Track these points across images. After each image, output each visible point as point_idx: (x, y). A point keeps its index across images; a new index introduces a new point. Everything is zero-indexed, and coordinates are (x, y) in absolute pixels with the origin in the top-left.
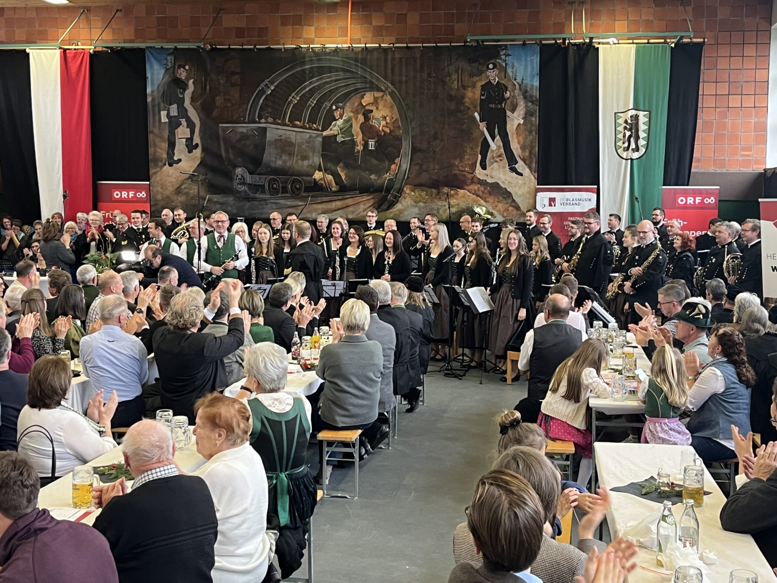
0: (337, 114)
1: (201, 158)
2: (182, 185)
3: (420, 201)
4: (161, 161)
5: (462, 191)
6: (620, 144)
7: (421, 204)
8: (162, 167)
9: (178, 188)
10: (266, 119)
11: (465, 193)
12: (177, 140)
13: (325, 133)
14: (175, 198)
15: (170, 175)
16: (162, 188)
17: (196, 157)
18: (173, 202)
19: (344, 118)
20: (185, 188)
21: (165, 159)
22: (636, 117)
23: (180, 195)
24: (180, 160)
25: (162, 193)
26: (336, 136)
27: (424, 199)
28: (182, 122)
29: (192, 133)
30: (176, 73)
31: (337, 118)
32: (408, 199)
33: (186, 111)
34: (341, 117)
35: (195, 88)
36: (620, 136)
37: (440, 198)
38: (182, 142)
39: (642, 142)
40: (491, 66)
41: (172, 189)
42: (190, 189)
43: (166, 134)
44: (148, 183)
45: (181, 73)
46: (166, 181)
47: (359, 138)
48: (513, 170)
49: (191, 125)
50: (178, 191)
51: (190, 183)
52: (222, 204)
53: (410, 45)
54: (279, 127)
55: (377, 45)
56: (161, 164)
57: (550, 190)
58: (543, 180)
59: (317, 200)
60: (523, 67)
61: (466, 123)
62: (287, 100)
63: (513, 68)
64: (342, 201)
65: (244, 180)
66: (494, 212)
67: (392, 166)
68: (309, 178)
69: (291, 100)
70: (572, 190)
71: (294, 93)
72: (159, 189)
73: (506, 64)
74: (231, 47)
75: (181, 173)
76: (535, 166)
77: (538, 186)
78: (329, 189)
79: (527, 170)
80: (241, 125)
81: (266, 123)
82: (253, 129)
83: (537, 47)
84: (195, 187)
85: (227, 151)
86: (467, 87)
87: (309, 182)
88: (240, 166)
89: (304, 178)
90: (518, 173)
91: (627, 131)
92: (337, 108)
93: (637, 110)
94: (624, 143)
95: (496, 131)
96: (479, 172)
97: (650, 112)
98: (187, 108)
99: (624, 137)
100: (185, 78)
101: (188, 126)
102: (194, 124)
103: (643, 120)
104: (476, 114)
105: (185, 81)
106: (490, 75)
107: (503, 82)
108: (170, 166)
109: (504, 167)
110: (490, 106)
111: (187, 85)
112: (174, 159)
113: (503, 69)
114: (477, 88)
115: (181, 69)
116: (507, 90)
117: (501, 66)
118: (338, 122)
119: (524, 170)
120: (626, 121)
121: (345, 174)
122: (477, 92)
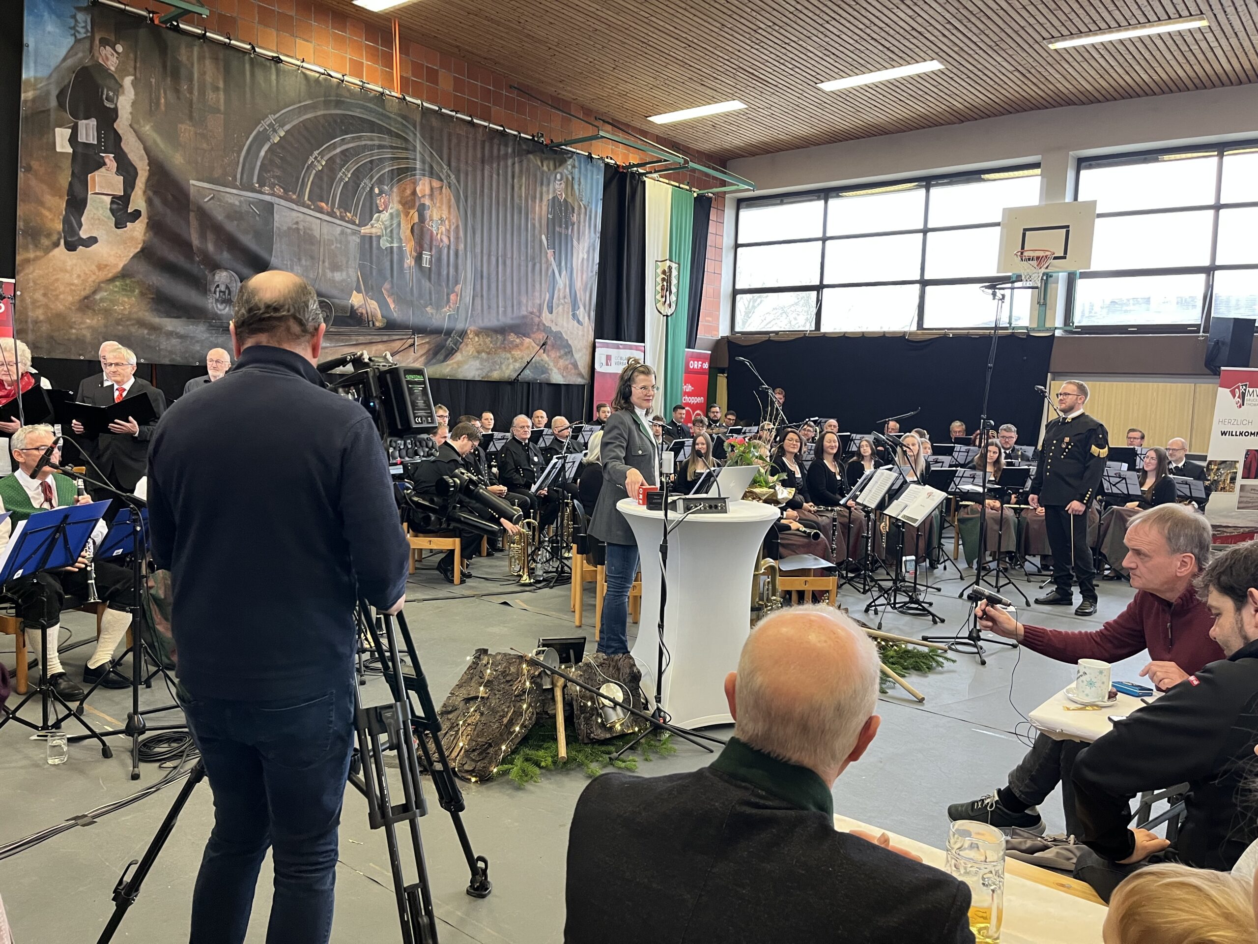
0: (380, 201)
1: (144, 242)
2: (94, 292)
3: (483, 351)
4: (48, 235)
5: (527, 340)
6: (659, 297)
7: (484, 355)
8: (47, 250)
9: (86, 298)
10: (272, 188)
11: (530, 343)
12: (89, 196)
13: (364, 230)
14: (75, 317)
15: (68, 268)
16: (45, 295)
17: (132, 238)
18: (71, 328)
19: (390, 211)
20: (102, 300)
21: (59, 233)
22: (670, 268)
23: (90, 312)
24: (93, 240)
25: (46, 306)
26: (379, 237)
27: (488, 348)
28: (107, 160)
29: (129, 185)
30: (95, 53)
31: (381, 209)
32: (470, 346)
33: (118, 138)
34: (386, 208)
35: (136, 94)
36: (659, 288)
37: (505, 348)
38: (102, 202)
39: (674, 298)
40: (558, 176)
41: (70, 299)
42: (114, 302)
43: (64, 179)
44: (13, 281)
45: (107, 59)
46: (57, 280)
47: (409, 247)
48: (574, 316)
49: (126, 170)
50: (86, 304)
51: (116, 289)
52: (182, 337)
53: (475, 121)
54: (295, 207)
55: (437, 108)
56: (45, 242)
57: (607, 346)
58: (600, 333)
59: (350, 340)
60: (589, 186)
61: (533, 248)
62: (306, 162)
63: (579, 185)
64: (386, 345)
65: (229, 294)
66: (555, 370)
67: (452, 297)
68: (343, 303)
69: (312, 162)
70: (625, 347)
71: (317, 152)
72: (38, 295)
73: (573, 178)
74: (208, 34)
75: (94, 267)
76: (593, 314)
77: (597, 340)
78: (371, 323)
79: (587, 318)
80: (228, 190)
81: (273, 195)
82: (250, 203)
83: (602, 165)
84: (126, 300)
85: (203, 236)
86: (534, 198)
87: (343, 309)
88: (226, 269)
89: (336, 301)
90: (579, 322)
91: (665, 283)
92: (381, 192)
93: (671, 260)
94: (662, 297)
95: (563, 264)
96: (546, 316)
97: (679, 264)
98: (120, 132)
99: (662, 289)
100: (116, 68)
101: (119, 171)
102: (135, 169)
103: (674, 273)
104: (543, 237)
105: (116, 76)
106: (558, 188)
107: (570, 200)
108: (69, 250)
109: (568, 313)
110: (557, 229)
111: (121, 86)
112: (78, 234)
113: (569, 184)
114: (545, 203)
115: (107, 47)
116: (573, 212)
117: (567, 178)
118: (382, 216)
119: (584, 318)
120: (664, 272)
121: (394, 301)
122: (544, 208)
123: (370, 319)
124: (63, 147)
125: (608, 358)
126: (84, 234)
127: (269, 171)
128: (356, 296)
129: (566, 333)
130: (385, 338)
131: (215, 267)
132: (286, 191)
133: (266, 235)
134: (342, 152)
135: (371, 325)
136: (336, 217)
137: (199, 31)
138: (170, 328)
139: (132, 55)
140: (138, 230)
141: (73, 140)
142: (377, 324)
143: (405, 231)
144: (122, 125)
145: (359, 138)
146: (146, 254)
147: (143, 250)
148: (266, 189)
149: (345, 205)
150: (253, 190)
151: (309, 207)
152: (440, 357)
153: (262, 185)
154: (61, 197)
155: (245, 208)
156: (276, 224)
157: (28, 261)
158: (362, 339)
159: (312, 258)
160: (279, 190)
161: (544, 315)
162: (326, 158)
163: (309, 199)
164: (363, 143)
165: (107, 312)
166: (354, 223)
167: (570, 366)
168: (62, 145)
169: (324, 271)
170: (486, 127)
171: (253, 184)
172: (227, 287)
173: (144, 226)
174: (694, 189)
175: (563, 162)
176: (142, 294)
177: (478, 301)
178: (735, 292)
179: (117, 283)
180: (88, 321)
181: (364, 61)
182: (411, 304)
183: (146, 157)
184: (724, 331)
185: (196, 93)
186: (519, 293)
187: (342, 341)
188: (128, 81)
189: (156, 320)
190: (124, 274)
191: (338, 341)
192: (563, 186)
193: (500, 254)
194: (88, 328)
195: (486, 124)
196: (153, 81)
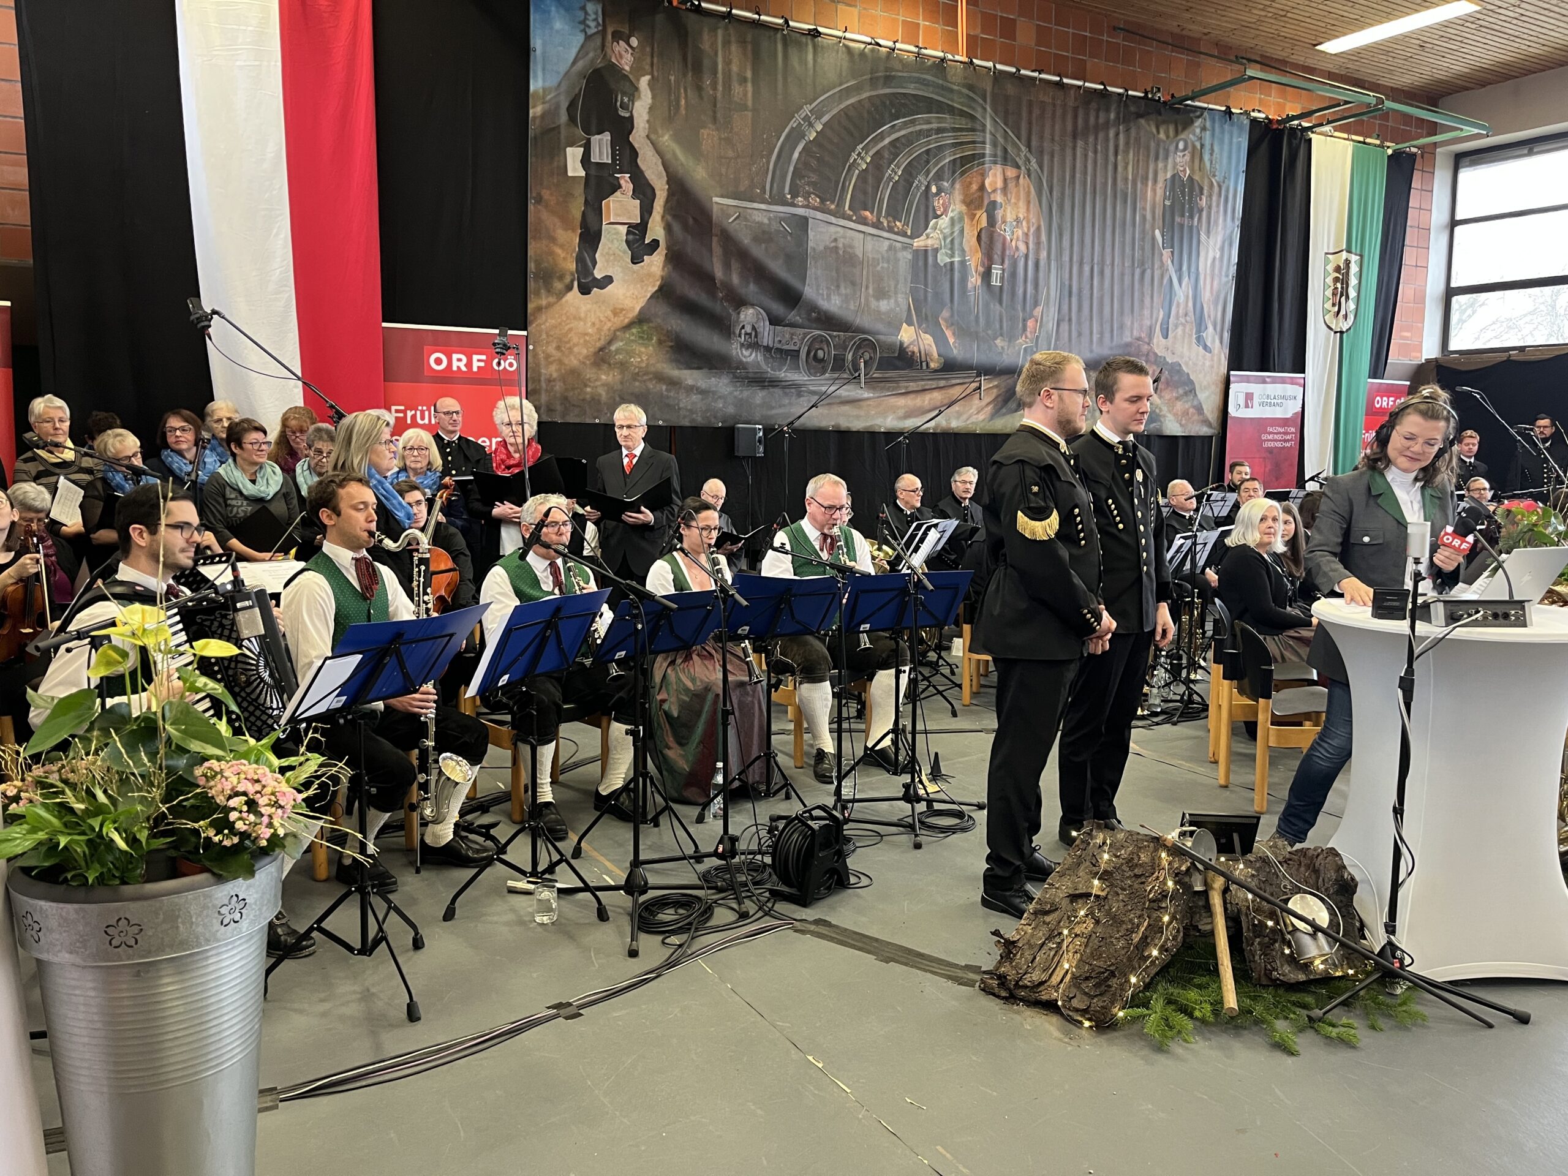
0: (938, 203)
1: (662, 278)
2: (610, 343)
4: (561, 278)
6: (1328, 305)
8: (560, 295)
9: (601, 349)
10: (806, 198)
12: (603, 227)
13: (918, 243)
14: (589, 373)
15: (582, 315)
16: (558, 348)
17: (650, 275)
18: (586, 386)
19: (950, 214)
20: (617, 351)
21: (572, 274)
22: (1347, 263)
23: (605, 367)
24: (608, 280)
25: (560, 362)
26: (936, 251)
28: (622, 182)
29: (646, 210)
30: (609, 51)
31: (939, 213)
33: (634, 153)
34: (945, 212)
35: (653, 98)
36: (1329, 293)
38: (617, 233)
39: (1352, 306)
40: (1181, 145)
41: (585, 351)
42: (630, 353)
43: (577, 208)
44: (524, 333)
45: (621, 56)
46: (570, 330)
47: (974, 260)
48: (1199, 339)
49: (644, 192)
50: (601, 357)
51: (632, 338)
52: (703, 392)
53: (1065, 80)
54: (833, 220)
55: (1014, 70)
56: (558, 285)
57: (1248, 380)
58: (1236, 362)
59: (899, 388)
60: (1225, 154)
61: (1142, 249)
62: (848, 160)
63: (1211, 154)
64: (943, 392)
65: (756, 336)
66: (1170, 417)
67: (1030, 323)
68: (890, 339)
69: (855, 160)
70: (1274, 381)
71: (861, 146)
72: (551, 349)
73: (1202, 146)
74: (734, 11)
75: (609, 313)
76: (1227, 336)
77: (1232, 373)
78: (924, 364)
79: (1217, 342)
80: (756, 205)
81: (807, 207)
82: (782, 219)
83: (1247, 122)
84: (643, 349)
85: (727, 266)
86: (1145, 179)
87: (890, 347)
88: (752, 305)
89: (882, 337)
90: (1205, 347)
91: (1339, 285)
92: (940, 190)
93: (1349, 251)
94: (1334, 305)
95: (1185, 268)
96: (1158, 340)
97: (1361, 256)
98: (636, 146)
99: (1334, 294)
100: (631, 68)
101: (635, 195)
102: (653, 190)
103: (1354, 269)
104: (1157, 233)
105: (631, 77)
106: (1179, 162)
107: (1196, 177)
108: (583, 294)
109: (1190, 336)
110: (1178, 219)
111: (637, 89)
112: (593, 274)
113: (1197, 155)
114: (1160, 184)
115: (621, 42)
116: (1202, 194)
117: (1194, 147)
118: (940, 221)
119: (1213, 341)
120: (1338, 269)
121: (954, 334)
122: (1160, 192)
123: (923, 359)
124: (575, 170)
125: (1249, 397)
126: (598, 274)
127: (804, 177)
128: (906, 331)
129: (1187, 364)
130: (942, 383)
131: (740, 303)
132: (823, 201)
133: (798, 260)
134: (891, 143)
135: (924, 367)
136: (882, 229)
137: (724, 9)
138: (690, 382)
139: (648, 49)
140: (655, 264)
141: (586, 160)
142: (932, 365)
143: (970, 239)
144: (638, 138)
145: (913, 122)
146: (665, 292)
147: (661, 288)
148: (800, 200)
149: (894, 213)
150: (785, 203)
151: (850, 219)
152: (1012, 405)
153: (795, 195)
154: (574, 230)
155: (775, 226)
156: (811, 244)
157: (539, 309)
158: (913, 386)
159: (853, 284)
160: (815, 201)
161: (1155, 341)
162: (871, 153)
163: (850, 209)
164: (918, 128)
165: (623, 366)
166: (905, 235)
167: (1191, 410)
168: (575, 169)
169: (867, 300)
170: (1079, 87)
171: (784, 196)
172: (754, 328)
173: (662, 258)
174: (1388, 144)
175: (1188, 124)
176: (660, 342)
177: (1065, 326)
178: (1450, 292)
179: (634, 331)
180: (603, 377)
181: (921, 22)
182: (975, 336)
183: (664, 174)
184: (1430, 350)
185: (720, 88)
186: (1122, 313)
187: (888, 389)
188: (644, 82)
189: (675, 373)
190: (641, 319)
191: (883, 389)
192: (1188, 158)
193: (1096, 261)
194: (603, 385)
195: (1080, 83)
196: (672, 78)
